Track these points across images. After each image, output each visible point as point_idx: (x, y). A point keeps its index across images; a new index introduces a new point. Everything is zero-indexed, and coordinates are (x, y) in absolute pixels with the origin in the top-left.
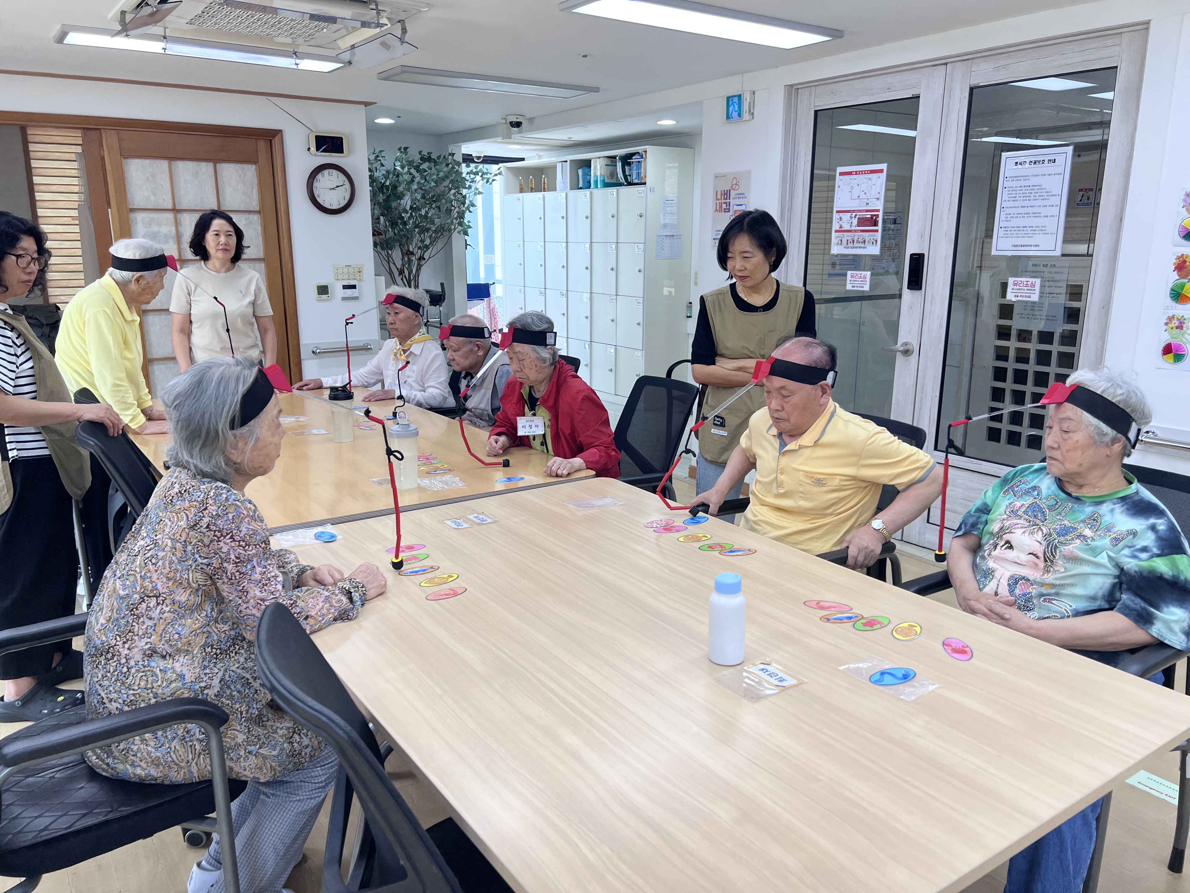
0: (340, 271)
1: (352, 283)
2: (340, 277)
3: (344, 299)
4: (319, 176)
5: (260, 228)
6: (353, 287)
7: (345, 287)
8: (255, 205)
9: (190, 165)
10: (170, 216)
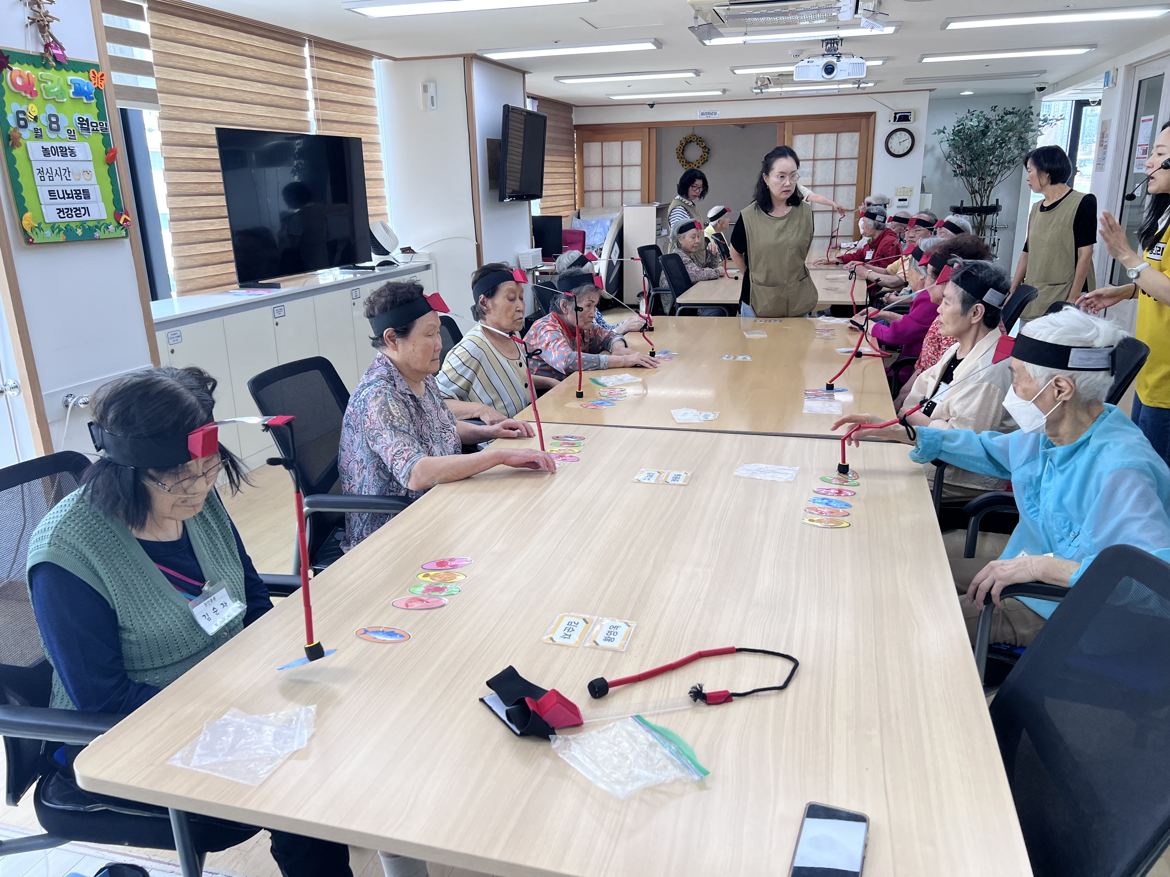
0: (899, 190)
1: (905, 198)
2: (898, 194)
3: (898, 207)
4: (894, 136)
5: (856, 167)
6: (906, 200)
7: (900, 200)
8: (856, 155)
9: (825, 135)
10: (811, 162)
